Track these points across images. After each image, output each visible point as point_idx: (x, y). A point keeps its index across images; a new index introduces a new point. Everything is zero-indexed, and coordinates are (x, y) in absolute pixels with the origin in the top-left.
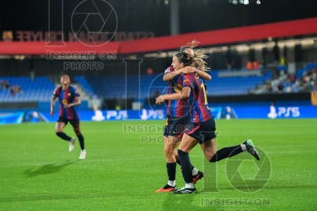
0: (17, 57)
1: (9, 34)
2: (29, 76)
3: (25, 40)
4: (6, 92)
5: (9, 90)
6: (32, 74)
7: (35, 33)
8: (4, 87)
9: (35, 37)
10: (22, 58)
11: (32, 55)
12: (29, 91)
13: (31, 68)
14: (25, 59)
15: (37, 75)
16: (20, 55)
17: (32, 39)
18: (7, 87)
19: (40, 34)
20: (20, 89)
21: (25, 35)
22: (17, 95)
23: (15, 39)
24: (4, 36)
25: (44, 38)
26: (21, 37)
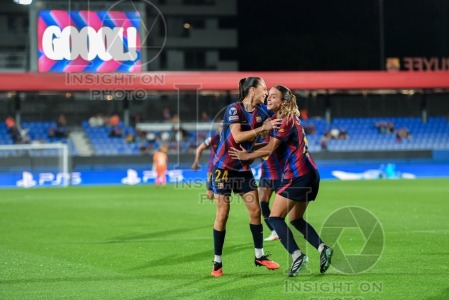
0: (405, 92)
1: (394, 62)
2: (421, 116)
3: (416, 69)
4: (390, 137)
5: (394, 136)
6: (424, 114)
7: (429, 60)
8: (388, 131)
9: (429, 65)
10: (412, 92)
11: (424, 89)
12: (420, 135)
13: (423, 105)
14: (416, 95)
15: (430, 115)
16: (408, 88)
17: (425, 68)
18: (392, 130)
19: (436, 61)
20: (408, 134)
21: (415, 63)
22: (404, 140)
23: (403, 68)
24: (389, 65)
25: (440, 67)
26: (410, 66)
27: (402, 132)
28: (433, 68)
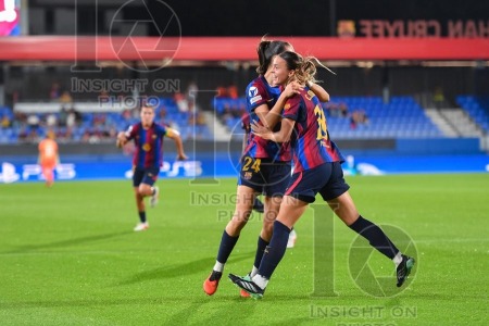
0: (361, 64)
1: (348, 26)
2: (381, 95)
3: (375, 35)
4: (343, 123)
5: (347, 120)
6: (386, 93)
7: (391, 23)
8: (340, 115)
9: (391, 30)
10: (370, 65)
11: (386, 61)
12: (380, 120)
13: (385, 81)
14: (375, 67)
15: (394, 93)
16: (366, 60)
17: (386, 34)
18: (345, 113)
19: (400, 24)
20: (365, 117)
21: (374, 27)
22: (360, 126)
23: (359, 34)
24: (341, 30)
25: (406, 33)
26: (368, 31)
27: (357, 115)
28: (397, 34)
